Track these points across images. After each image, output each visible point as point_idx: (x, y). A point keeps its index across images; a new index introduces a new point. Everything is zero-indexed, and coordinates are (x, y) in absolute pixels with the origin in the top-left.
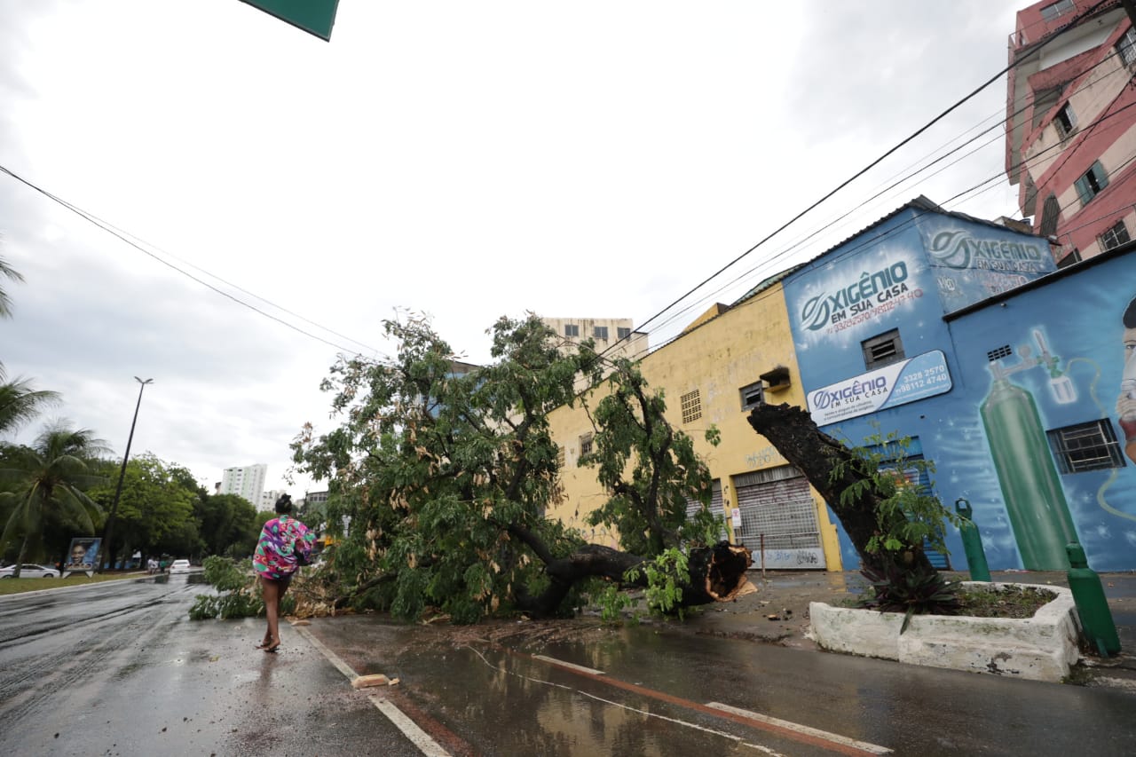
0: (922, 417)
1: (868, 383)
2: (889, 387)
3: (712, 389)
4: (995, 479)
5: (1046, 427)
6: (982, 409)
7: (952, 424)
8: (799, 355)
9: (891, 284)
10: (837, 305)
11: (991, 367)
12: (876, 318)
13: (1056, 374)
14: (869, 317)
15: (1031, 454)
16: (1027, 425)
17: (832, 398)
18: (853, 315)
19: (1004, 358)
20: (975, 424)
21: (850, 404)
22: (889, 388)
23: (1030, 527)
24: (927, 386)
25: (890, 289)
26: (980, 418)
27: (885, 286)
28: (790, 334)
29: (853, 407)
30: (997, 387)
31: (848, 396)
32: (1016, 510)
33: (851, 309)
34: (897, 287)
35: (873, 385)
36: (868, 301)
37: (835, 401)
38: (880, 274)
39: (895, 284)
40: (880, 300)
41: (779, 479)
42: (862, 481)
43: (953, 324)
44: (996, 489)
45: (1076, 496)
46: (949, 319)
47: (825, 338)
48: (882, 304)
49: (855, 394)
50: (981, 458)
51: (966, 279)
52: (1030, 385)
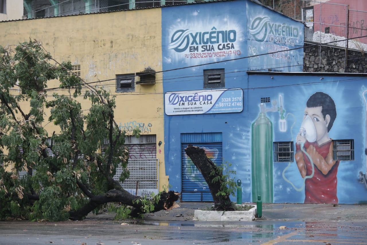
0: (226, 123)
1: (203, 96)
2: (213, 101)
3: (93, 69)
4: (250, 160)
5: (274, 141)
6: (253, 125)
7: (238, 129)
8: (164, 64)
9: (226, 41)
10: (194, 41)
11: (261, 105)
12: (215, 59)
13: (282, 118)
14: (211, 56)
15: (266, 151)
16: (268, 138)
17: (180, 99)
18: (202, 51)
19: (266, 103)
20: (248, 132)
21: (190, 106)
22: (213, 103)
23: (258, 184)
24: (232, 107)
25: (226, 44)
26: (251, 130)
27: (223, 42)
28: (161, 48)
29: (192, 108)
30: (261, 116)
31: (190, 101)
32: (255, 175)
33: (202, 47)
34: (229, 44)
35: (205, 98)
36: (212, 46)
37: (182, 102)
38: (222, 32)
39: (228, 42)
40: (219, 49)
41: (136, 143)
42: (219, 176)
43: (250, 76)
44: (250, 165)
45: (276, 172)
46: (249, 73)
47: (183, 60)
48: (219, 51)
49: (194, 101)
50: (247, 149)
51: (262, 48)
52: (273, 120)
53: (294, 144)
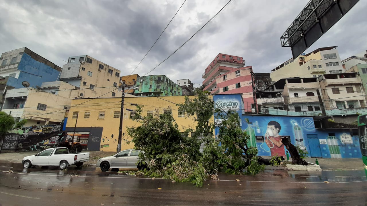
5: (255, 135)
10: (224, 105)
13: (258, 128)
15: (252, 138)
16: (253, 134)
19: (251, 124)
27: (234, 105)
30: (249, 128)
33: (227, 107)
36: (230, 106)
38: (233, 103)
45: (257, 145)
46: (243, 115)
48: (232, 108)
52: (254, 129)
53: (264, 137)
